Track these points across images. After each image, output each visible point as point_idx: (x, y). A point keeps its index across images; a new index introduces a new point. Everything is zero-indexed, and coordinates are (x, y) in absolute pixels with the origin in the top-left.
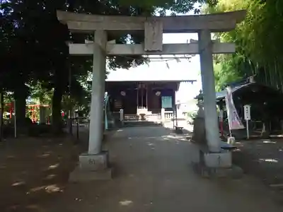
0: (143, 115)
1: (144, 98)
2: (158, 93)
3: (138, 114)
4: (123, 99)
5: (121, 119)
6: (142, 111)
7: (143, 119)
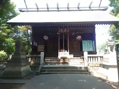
0: (64, 59)
1: (66, 41)
2: (79, 37)
3: (59, 57)
4: (45, 43)
5: (42, 61)
6: (63, 54)
7: (64, 63)
